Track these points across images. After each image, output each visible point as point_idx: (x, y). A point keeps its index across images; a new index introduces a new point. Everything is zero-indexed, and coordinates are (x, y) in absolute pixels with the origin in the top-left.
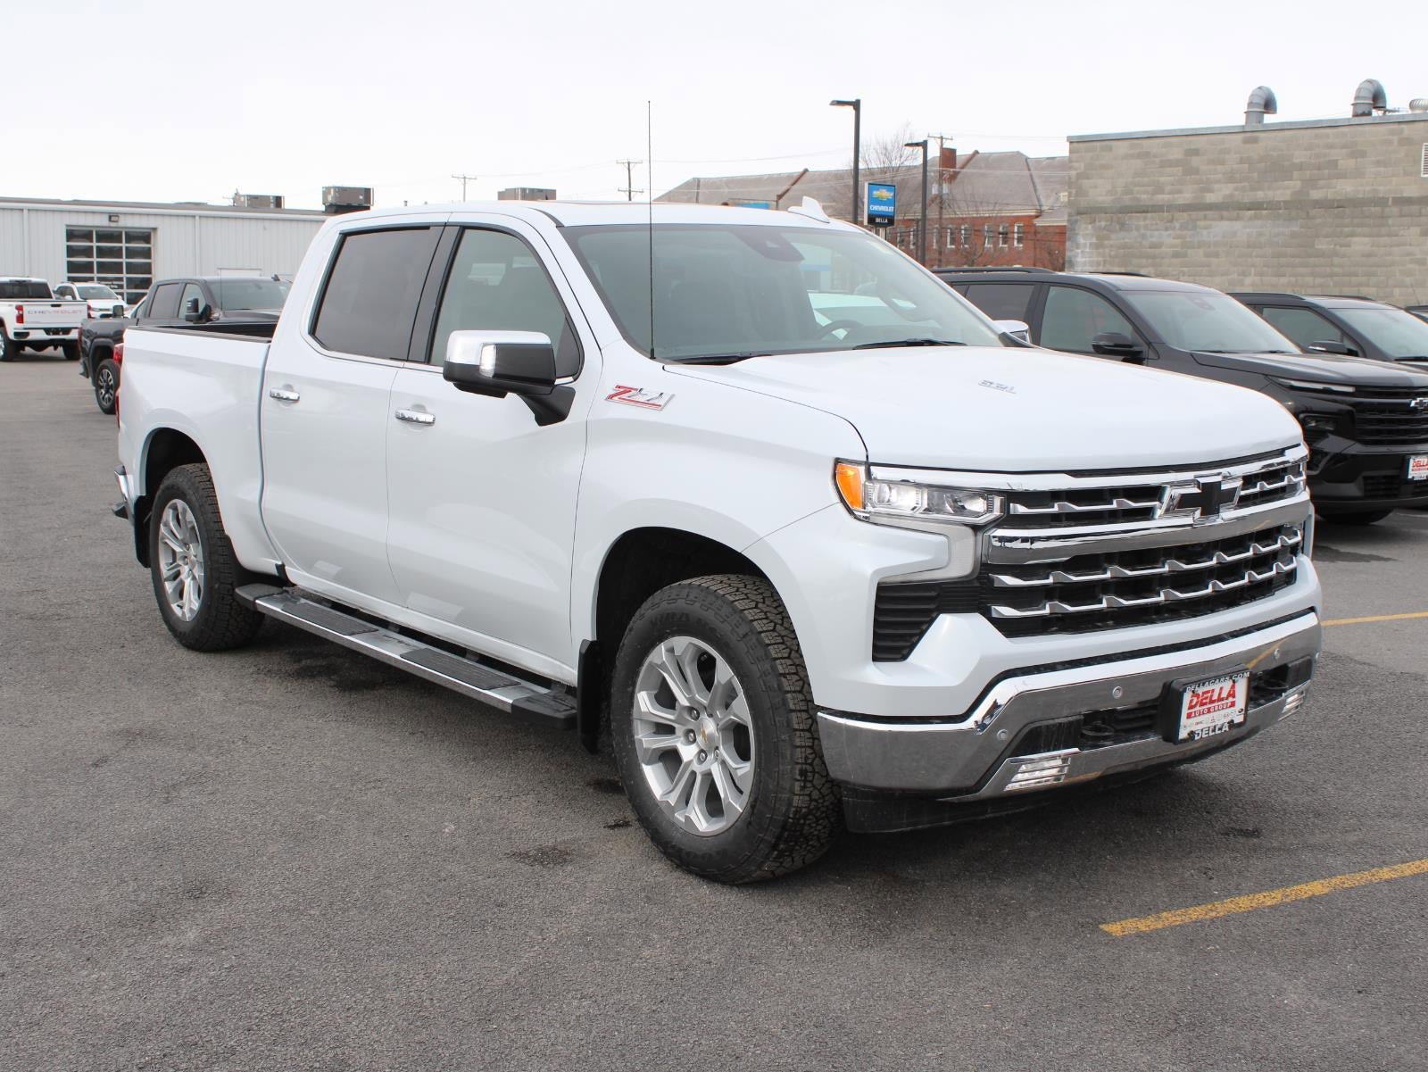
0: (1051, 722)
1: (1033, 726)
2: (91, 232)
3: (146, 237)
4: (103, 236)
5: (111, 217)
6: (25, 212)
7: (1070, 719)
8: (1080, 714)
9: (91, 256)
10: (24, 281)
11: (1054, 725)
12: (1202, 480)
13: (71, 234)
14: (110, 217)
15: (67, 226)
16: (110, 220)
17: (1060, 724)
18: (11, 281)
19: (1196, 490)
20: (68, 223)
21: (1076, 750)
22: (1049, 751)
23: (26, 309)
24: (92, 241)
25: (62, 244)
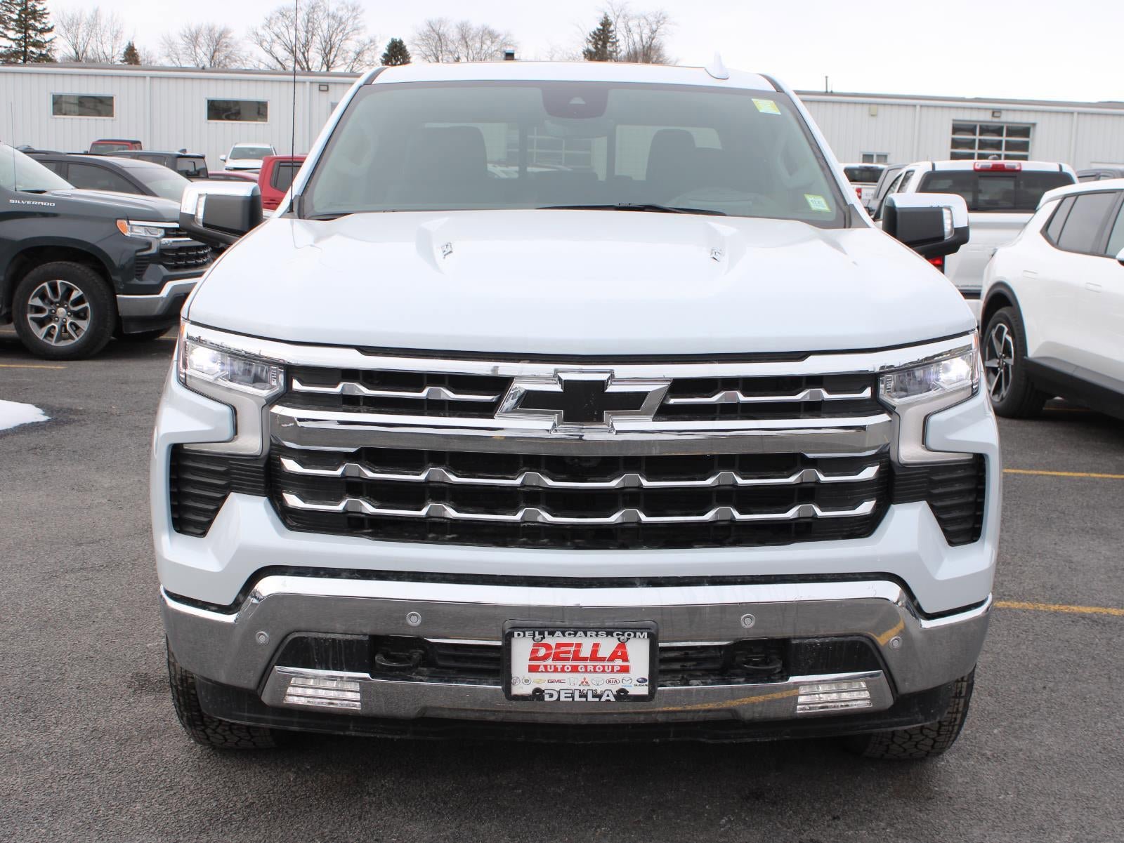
0: (321, 635)
1: (297, 635)
2: (975, 127)
3: (1025, 131)
4: (985, 130)
5: (995, 112)
6: (918, 107)
7: (349, 637)
8: (365, 635)
9: (973, 148)
10: (872, 167)
11: (326, 640)
12: (564, 377)
13: (956, 129)
14: (993, 113)
15: (954, 120)
16: (993, 115)
17: (334, 640)
18: (860, 167)
19: (558, 388)
20: (955, 118)
21: (367, 675)
22: (328, 668)
23: (864, 192)
24: (975, 134)
25: (948, 136)
